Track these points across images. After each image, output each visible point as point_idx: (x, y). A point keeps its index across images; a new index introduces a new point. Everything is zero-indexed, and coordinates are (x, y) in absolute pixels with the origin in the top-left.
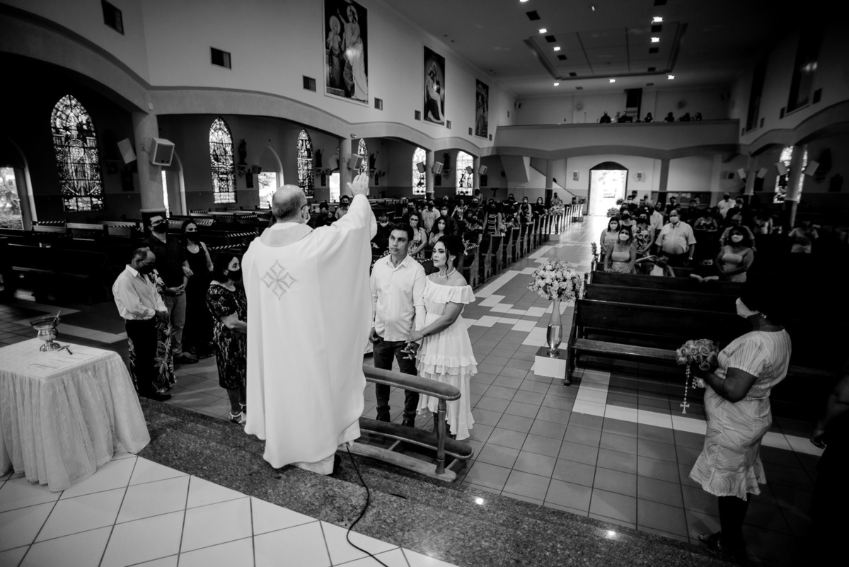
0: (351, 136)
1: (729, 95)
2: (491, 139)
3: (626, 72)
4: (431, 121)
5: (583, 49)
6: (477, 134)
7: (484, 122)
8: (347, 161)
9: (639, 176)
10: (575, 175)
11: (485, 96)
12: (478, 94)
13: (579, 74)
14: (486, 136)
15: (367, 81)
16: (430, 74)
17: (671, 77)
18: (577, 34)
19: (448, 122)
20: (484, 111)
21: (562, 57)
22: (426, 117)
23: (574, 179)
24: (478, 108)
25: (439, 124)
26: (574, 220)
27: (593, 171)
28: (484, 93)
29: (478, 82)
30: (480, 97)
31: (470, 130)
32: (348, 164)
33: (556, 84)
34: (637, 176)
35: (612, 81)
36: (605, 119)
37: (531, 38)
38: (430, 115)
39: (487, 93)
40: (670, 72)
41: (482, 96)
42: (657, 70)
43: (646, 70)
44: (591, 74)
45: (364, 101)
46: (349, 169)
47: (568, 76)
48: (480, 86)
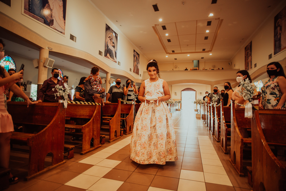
0: (49, 48)
1: (231, 63)
2: (140, 76)
3: (194, 51)
4: (108, 58)
5: (178, 35)
6: (134, 72)
7: (137, 68)
8: (43, 62)
9: (201, 93)
10: (175, 93)
11: (138, 58)
12: (134, 56)
13: (175, 52)
14: (138, 74)
15: (65, 23)
16: (109, 37)
17: (211, 54)
18: (175, 23)
19: (119, 62)
20: (137, 64)
21: (169, 41)
22: (106, 55)
23: (175, 95)
24: (134, 61)
25: (114, 61)
26: (177, 110)
27: (182, 92)
28: (138, 57)
29: (134, 51)
30: (135, 57)
31: (131, 69)
32: (44, 63)
33: (167, 56)
34: (200, 93)
35: (188, 55)
36: (186, 70)
37: (155, 25)
38: (108, 55)
39: (139, 57)
40: (210, 51)
41: (137, 58)
42: (206, 50)
43: (201, 50)
44: (180, 52)
45: (61, 32)
46: (45, 67)
47: (171, 52)
48: (136, 53)
